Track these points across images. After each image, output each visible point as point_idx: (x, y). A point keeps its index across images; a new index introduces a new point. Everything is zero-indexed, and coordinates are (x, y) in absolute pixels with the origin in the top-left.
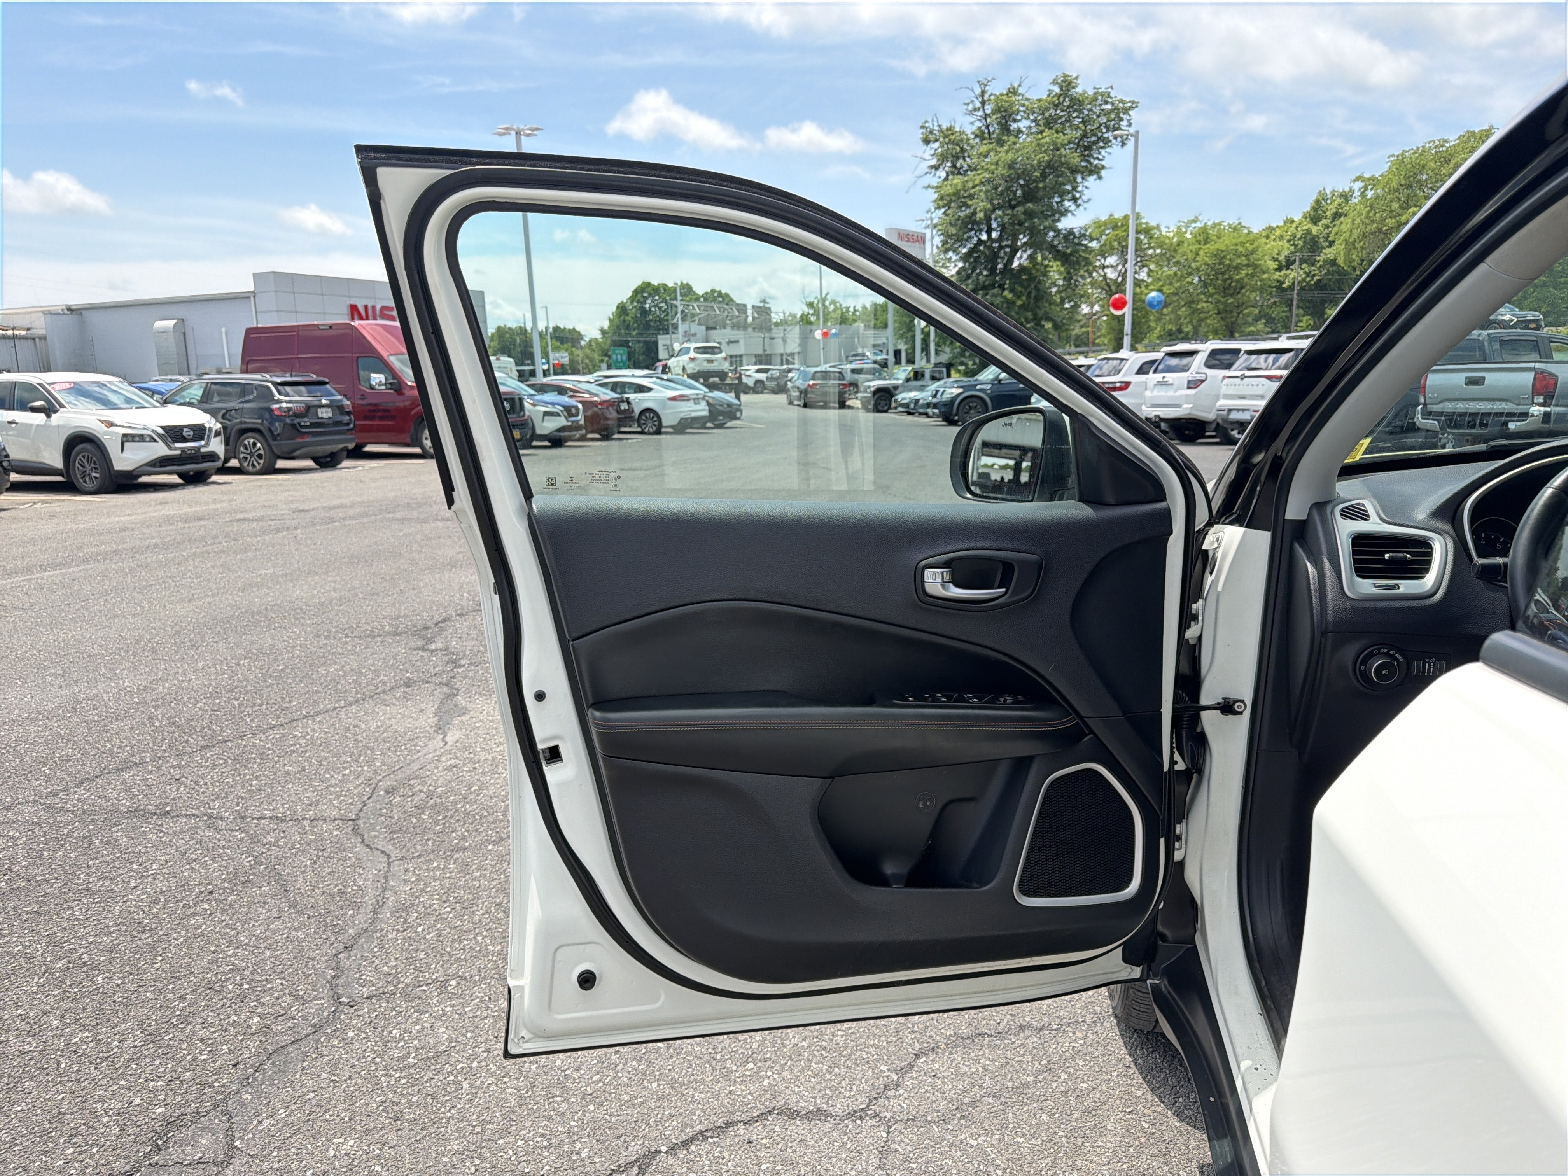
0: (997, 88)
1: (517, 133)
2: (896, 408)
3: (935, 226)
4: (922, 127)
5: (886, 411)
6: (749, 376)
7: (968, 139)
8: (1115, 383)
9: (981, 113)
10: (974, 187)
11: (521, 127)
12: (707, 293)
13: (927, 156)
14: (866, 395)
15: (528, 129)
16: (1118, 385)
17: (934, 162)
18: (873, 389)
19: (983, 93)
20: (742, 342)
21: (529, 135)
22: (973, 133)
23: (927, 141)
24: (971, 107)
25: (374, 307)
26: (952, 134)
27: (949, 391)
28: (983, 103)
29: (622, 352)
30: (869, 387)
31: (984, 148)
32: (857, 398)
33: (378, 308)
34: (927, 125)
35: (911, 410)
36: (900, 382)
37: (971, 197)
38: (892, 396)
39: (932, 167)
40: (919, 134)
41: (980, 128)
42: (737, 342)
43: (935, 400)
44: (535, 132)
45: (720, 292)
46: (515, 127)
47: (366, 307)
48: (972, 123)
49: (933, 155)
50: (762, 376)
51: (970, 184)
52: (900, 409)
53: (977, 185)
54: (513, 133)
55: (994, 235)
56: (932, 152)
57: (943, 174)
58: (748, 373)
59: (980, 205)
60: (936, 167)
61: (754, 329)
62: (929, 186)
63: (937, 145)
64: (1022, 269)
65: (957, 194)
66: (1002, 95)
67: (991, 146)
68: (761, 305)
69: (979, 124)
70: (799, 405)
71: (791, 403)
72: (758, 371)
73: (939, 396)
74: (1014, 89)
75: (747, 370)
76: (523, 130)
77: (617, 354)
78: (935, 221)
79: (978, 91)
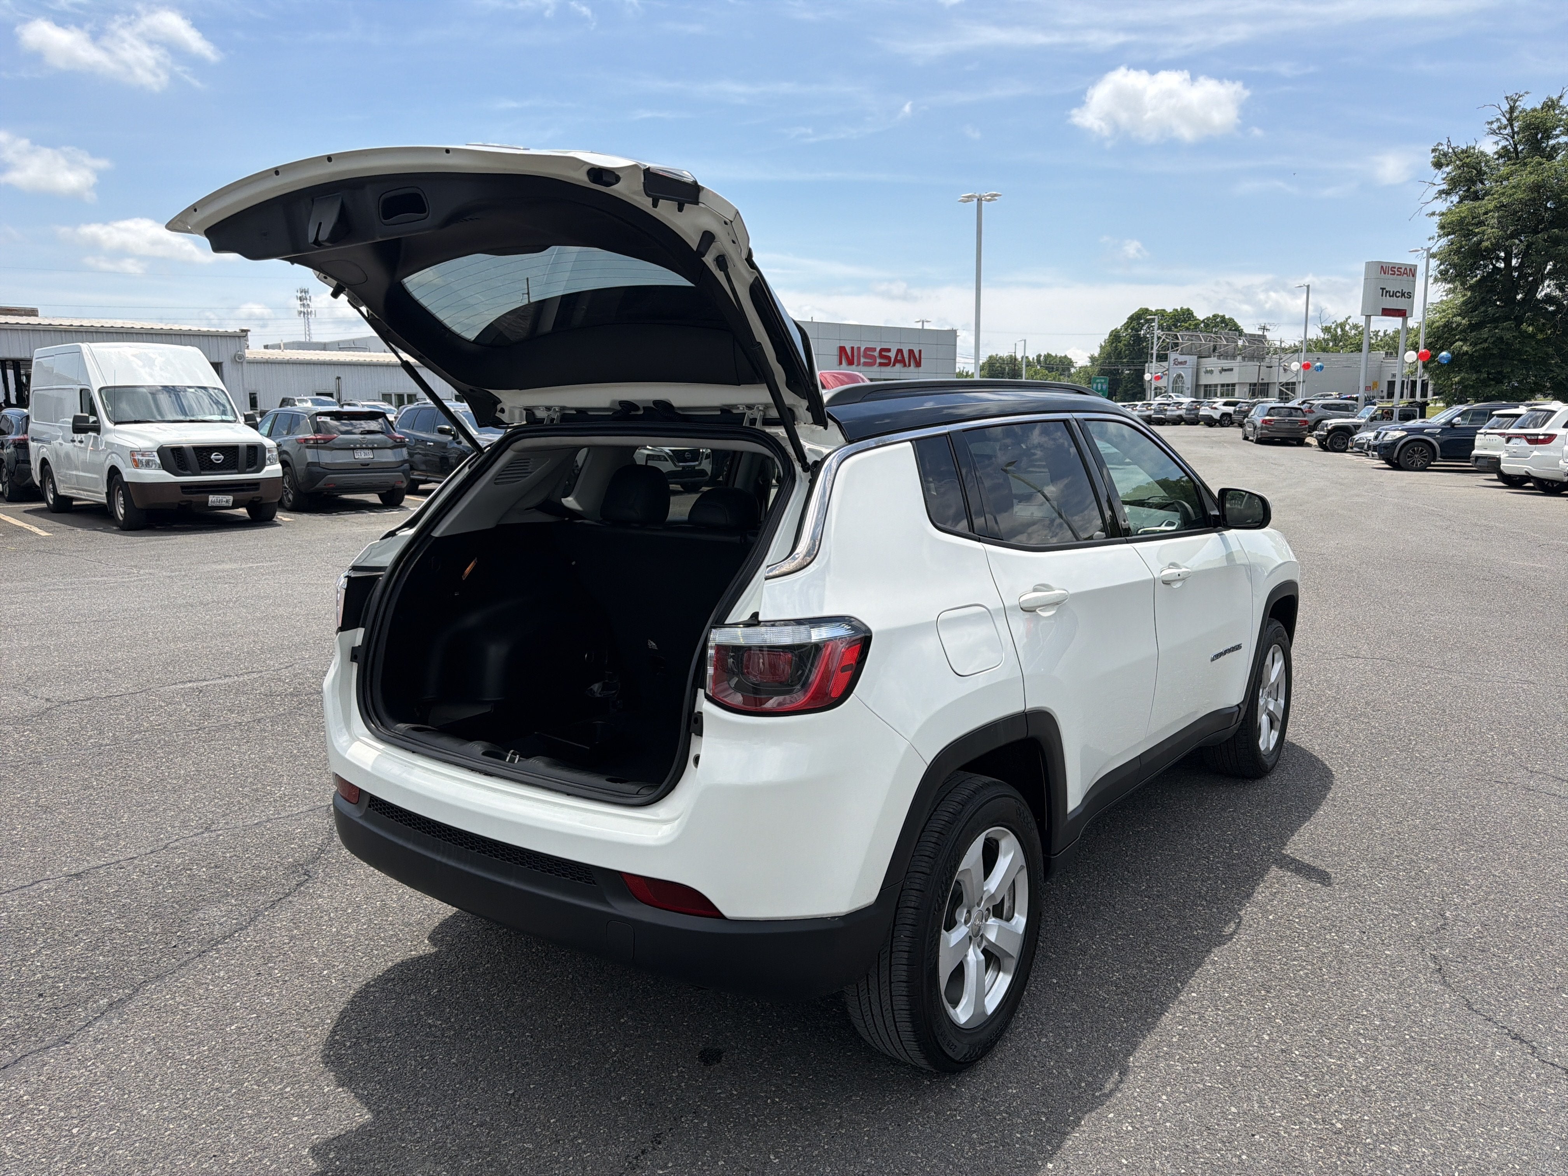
0: (1530, 103)
1: (978, 200)
2: (1352, 448)
3: (1433, 256)
4: (1434, 151)
5: (1344, 451)
6: (1215, 408)
7: (1487, 162)
8: (1538, 435)
9: (1508, 130)
10: (1486, 213)
11: (982, 195)
12: (1208, 319)
13: (1438, 180)
14: (1322, 433)
15: (987, 196)
16: (1541, 437)
17: (1445, 187)
18: (1329, 428)
19: (1512, 109)
20: (1236, 370)
21: (989, 200)
22: (1496, 153)
23: (1438, 165)
24: (1495, 126)
25: (859, 348)
26: (1468, 157)
27: (1391, 433)
28: (1511, 121)
29: (1103, 381)
30: (1327, 426)
31: (1504, 170)
32: (1312, 436)
33: (862, 349)
34: (1440, 148)
35: (1363, 449)
36: (1363, 421)
37: (1481, 223)
38: (1352, 434)
39: (1441, 192)
40: (1431, 157)
41: (1504, 148)
42: (1231, 370)
43: (1377, 442)
44: (996, 198)
45: (1223, 317)
46: (977, 195)
47: (852, 348)
48: (1497, 143)
49: (1444, 179)
50: (1230, 409)
51: (1483, 210)
52: (1356, 449)
53: (1490, 211)
54: (976, 200)
55: (1514, 262)
56: (1445, 176)
57: (1455, 199)
58: (1214, 406)
59: (1490, 232)
60: (1447, 193)
61: (1244, 358)
62: (1433, 214)
63: (1448, 169)
64: (1549, 299)
65: (1461, 221)
66: (1534, 110)
67: (1514, 168)
68: (1260, 333)
69: (1504, 143)
70: (1252, 441)
71: (1246, 438)
72: (1226, 404)
73: (1380, 437)
74: (1552, 101)
75: (1214, 402)
76: (984, 196)
77: (1098, 383)
78: (1434, 250)
79: (1506, 107)
